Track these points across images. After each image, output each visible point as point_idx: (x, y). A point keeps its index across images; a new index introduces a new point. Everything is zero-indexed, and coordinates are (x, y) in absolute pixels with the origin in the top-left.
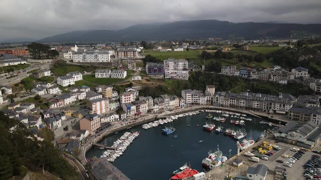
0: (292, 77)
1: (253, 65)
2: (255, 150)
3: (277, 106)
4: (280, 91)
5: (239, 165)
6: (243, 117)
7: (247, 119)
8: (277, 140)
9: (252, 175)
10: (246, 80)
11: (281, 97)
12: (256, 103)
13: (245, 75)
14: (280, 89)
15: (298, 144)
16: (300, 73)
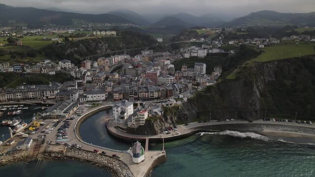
0: (59, 68)
1: (27, 60)
2: (26, 130)
3: (48, 92)
4: (51, 81)
5: (11, 143)
6: (21, 107)
7: (25, 108)
8: (44, 118)
9: (20, 146)
10: (21, 74)
11: (50, 85)
12: (31, 93)
13: (19, 70)
14: (51, 79)
15: (58, 117)
16: (65, 64)
